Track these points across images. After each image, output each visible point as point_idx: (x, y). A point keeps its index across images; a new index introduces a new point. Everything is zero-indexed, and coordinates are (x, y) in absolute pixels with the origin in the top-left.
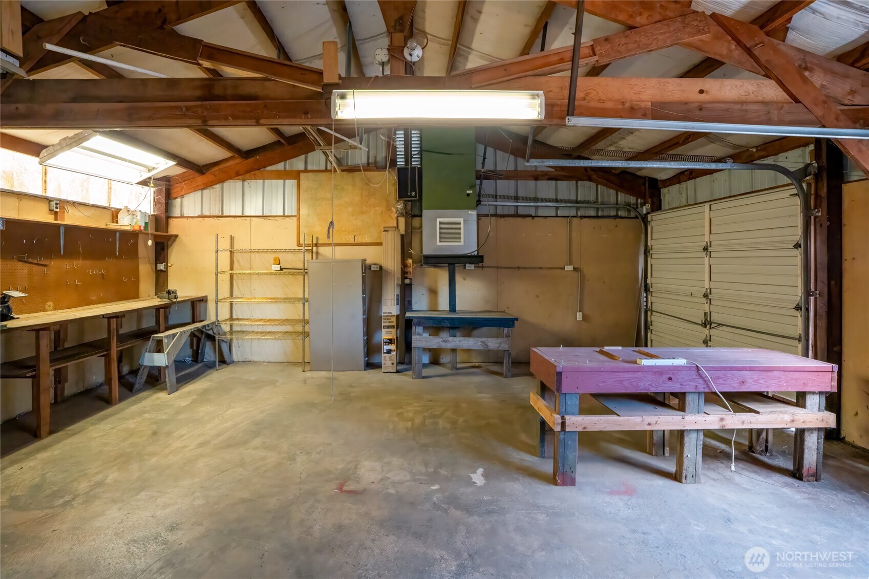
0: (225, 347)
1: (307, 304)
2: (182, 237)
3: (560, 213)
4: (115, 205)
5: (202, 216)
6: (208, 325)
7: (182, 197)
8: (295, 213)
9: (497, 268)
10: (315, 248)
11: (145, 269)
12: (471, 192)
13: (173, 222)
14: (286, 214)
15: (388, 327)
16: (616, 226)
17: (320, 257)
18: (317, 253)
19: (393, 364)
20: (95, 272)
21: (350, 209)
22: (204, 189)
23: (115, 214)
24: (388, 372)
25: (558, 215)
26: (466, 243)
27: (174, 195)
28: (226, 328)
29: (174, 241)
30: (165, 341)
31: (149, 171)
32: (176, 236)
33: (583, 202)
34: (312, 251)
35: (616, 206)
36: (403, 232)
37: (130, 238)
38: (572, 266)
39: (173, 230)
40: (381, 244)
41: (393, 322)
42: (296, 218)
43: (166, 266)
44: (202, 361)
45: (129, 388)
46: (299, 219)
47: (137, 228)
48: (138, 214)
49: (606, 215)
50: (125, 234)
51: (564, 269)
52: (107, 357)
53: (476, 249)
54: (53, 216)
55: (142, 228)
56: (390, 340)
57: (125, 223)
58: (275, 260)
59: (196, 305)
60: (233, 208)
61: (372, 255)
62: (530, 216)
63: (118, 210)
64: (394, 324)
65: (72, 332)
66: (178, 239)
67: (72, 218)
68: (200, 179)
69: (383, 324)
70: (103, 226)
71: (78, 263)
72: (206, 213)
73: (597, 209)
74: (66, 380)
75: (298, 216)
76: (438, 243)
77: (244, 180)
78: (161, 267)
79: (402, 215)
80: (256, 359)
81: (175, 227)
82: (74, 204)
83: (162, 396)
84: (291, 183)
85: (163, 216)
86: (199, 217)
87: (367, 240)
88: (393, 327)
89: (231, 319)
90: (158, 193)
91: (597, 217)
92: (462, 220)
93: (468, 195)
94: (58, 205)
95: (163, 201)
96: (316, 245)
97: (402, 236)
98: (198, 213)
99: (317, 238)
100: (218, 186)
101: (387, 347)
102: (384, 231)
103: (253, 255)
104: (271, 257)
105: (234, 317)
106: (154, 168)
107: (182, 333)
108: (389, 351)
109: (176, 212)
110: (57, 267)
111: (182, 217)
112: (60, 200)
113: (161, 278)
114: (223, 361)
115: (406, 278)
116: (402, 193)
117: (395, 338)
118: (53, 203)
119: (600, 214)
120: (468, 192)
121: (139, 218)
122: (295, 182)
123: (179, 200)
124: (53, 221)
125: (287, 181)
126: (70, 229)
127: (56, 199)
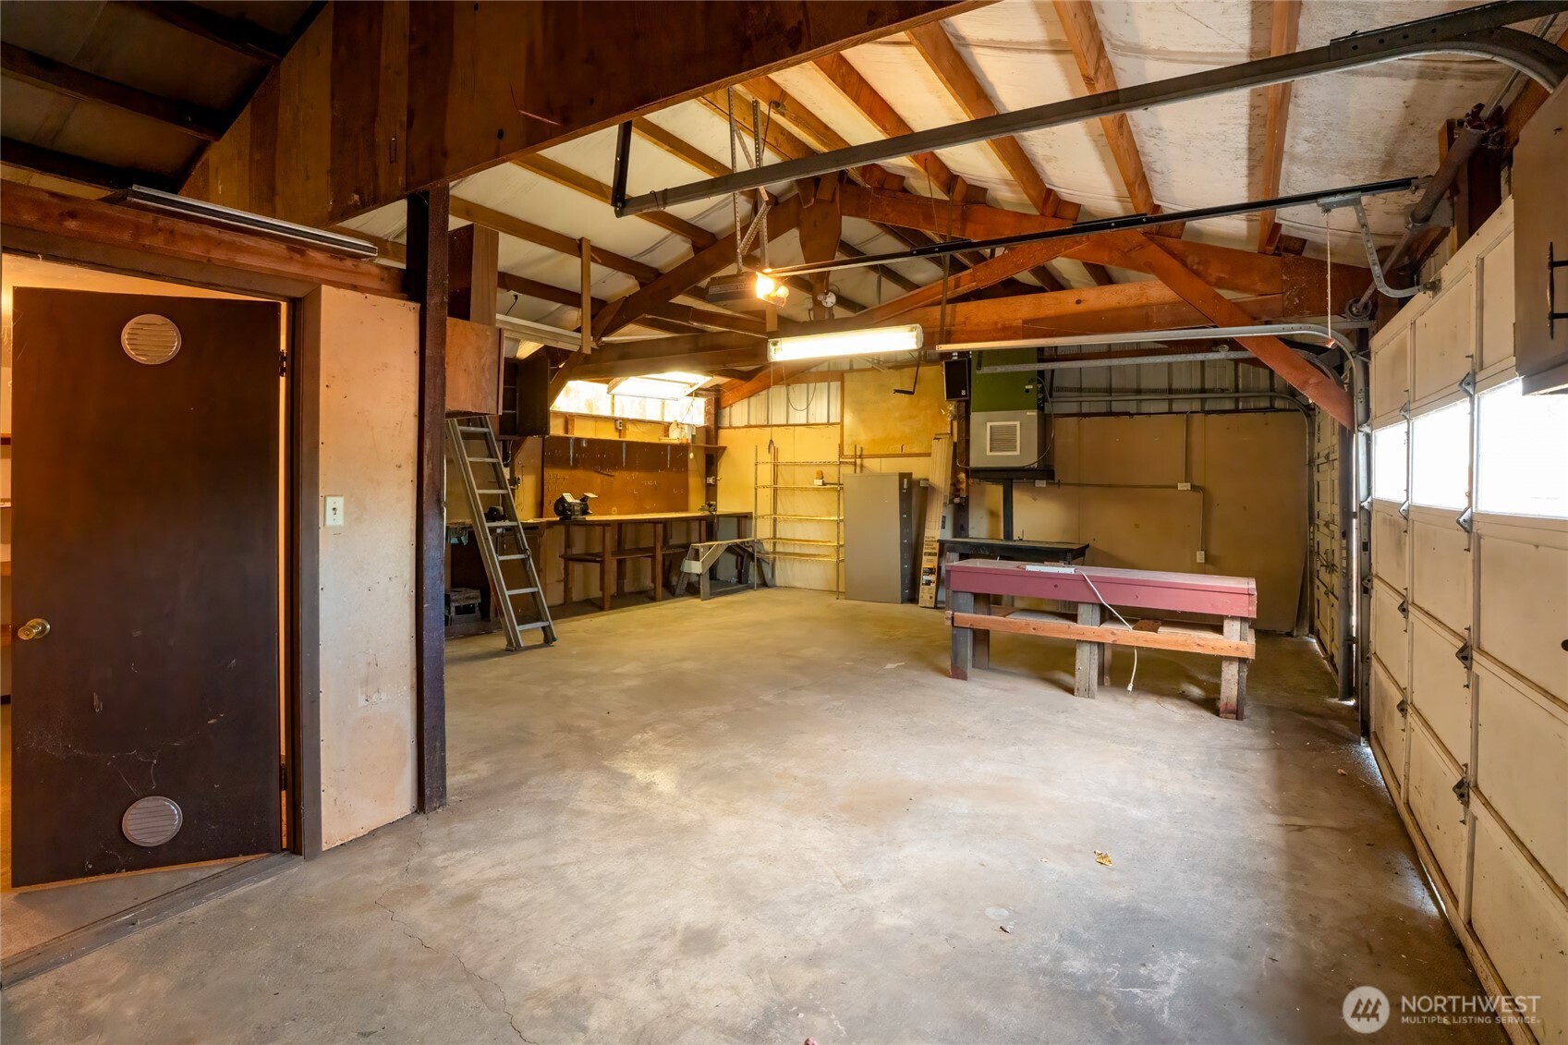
0: (767, 569)
1: (841, 524)
2: (730, 449)
3: (1176, 407)
4: (667, 419)
5: (749, 426)
6: (748, 542)
7: (731, 406)
8: (839, 421)
9: (1079, 485)
10: (858, 461)
11: (695, 482)
12: (1031, 387)
13: (722, 433)
14: (831, 421)
15: (930, 554)
16: (1267, 424)
17: (865, 470)
18: (862, 466)
19: (931, 598)
20: (650, 483)
21: (897, 414)
22: (750, 397)
23: (666, 428)
24: (925, 607)
25: (1174, 411)
26: (1022, 453)
27: (723, 405)
28: (768, 547)
29: (723, 452)
30: (701, 550)
31: (691, 386)
32: (724, 448)
33: (1212, 391)
34: (855, 464)
35: (1269, 394)
36: (955, 439)
37: (681, 449)
38: (1189, 484)
39: (721, 443)
40: (929, 455)
41: (935, 548)
42: (839, 426)
43: (716, 480)
44: (747, 583)
45: (670, 592)
46: (842, 427)
47: (684, 441)
48: (686, 427)
49: (1252, 407)
50: (674, 447)
51: (1177, 487)
52: (653, 557)
53: (1036, 460)
54: (618, 434)
55: (690, 441)
56: (931, 569)
57: (675, 437)
58: (818, 473)
59: (743, 520)
60: (778, 417)
61: (918, 468)
62: (1128, 414)
63: (670, 424)
64: (937, 551)
65: (629, 533)
66: (726, 452)
67: (633, 435)
68: (748, 386)
69: (924, 551)
70: (656, 441)
71: (635, 474)
72: (753, 423)
73: (1237, 400)
74: (625, 578)
75: (841, 424)
76: (988, 453)
77: (788, 385)
78: (711, 480)
79: (954, 418)
80: (798, 584)
81: (725, 438)
82: (635, 422)
83: (696, 601)
84: (835, 385)
85: (713, 427)
86: (746, 427)
87: (916, 450)
88: (935, 554)
89: (775, 537)
90: (708, 403)
91: (1237, 411)
92: (1018, 423)
93: (1027, 391)
94: (620, 424)
95: (713, 412)
96: (860, 457)
97: (955, 444)
98: (746, 423)
99: (862, 449)
100: (764, 393)
101: (925, 578)
102: (935, 439)
103: (796, 468)
104: (815, 470)
105: (778, 536)
106: (695, 384)
107: (718, 545)
108: (928, 583)
109: (726, 423)
110: (622, 477)
111: (731, 427)
112: (623, 419)
113: (711, 491)
114: (764, 584)
115: (958, 496)
116: (952, 393)
117: (936, 567)
118: (618, 422)
119: (1240, 407)
120: (1027, 387)
121: (686, 431)
122: (839, 383)
123: (728, 409)
124: (618, 439)
125: (832, 383)
126: (630, 444)
127: (620, 419)
